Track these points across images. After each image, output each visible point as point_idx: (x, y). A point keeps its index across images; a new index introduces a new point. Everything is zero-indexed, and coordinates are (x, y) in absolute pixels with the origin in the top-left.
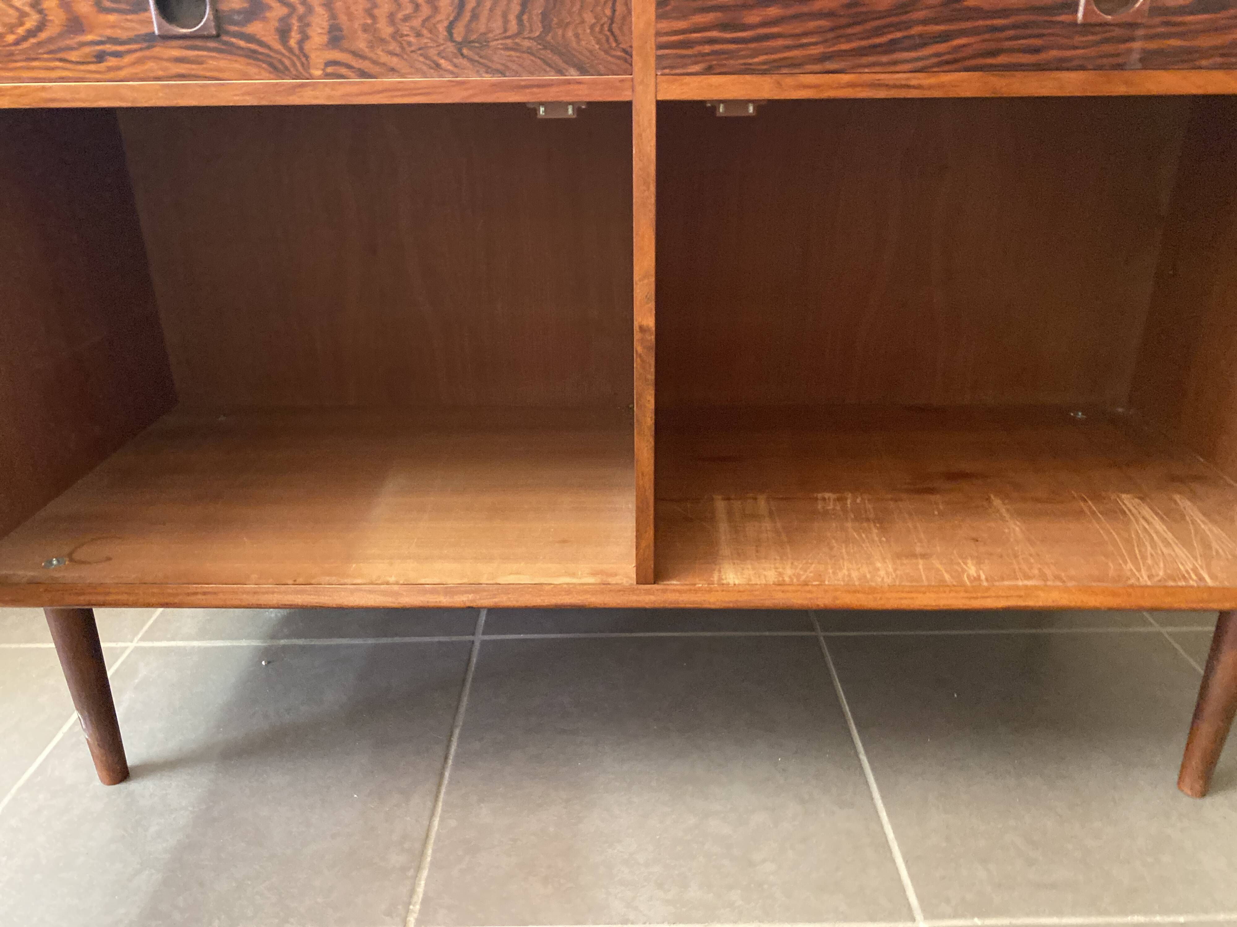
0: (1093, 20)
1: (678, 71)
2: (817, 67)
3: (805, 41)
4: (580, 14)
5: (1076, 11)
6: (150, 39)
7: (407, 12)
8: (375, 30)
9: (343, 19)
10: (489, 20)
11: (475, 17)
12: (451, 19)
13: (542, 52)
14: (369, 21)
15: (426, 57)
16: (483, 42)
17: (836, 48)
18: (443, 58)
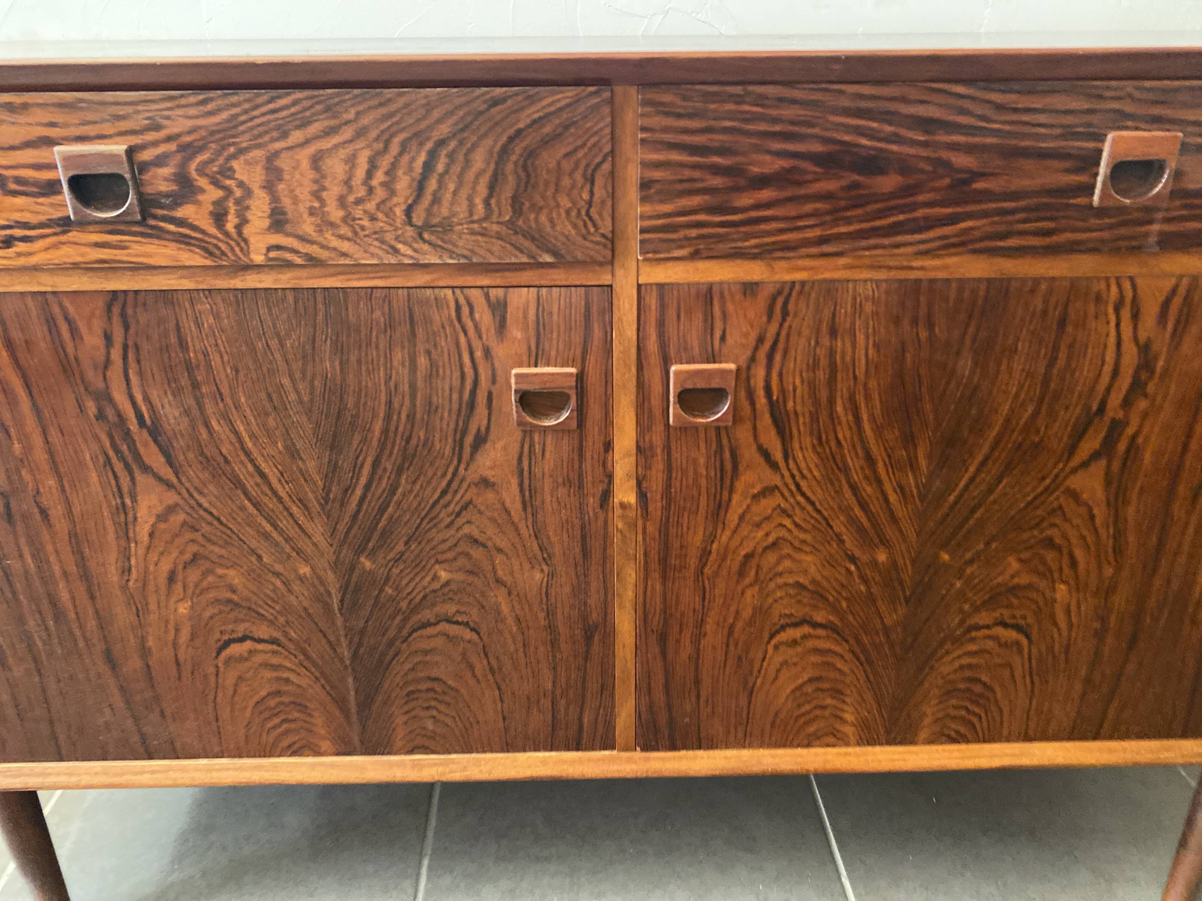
0: (1110, 203)
1: (662, 256)
2: (814, 250)
3: (801, 223)
4: (554, 198)
5: (1092, 194)
6: (65, 224)
7: (360, 195)
8: (323, 213)
9: (286, 202)
10: (452, 204)
11: (436, 200)
12: (410, 202)
13: (513, 237)
14: (316, 205)
15: (383, 242)
16: (446, 227)
17: (835, 231)
18: (400, 242)
